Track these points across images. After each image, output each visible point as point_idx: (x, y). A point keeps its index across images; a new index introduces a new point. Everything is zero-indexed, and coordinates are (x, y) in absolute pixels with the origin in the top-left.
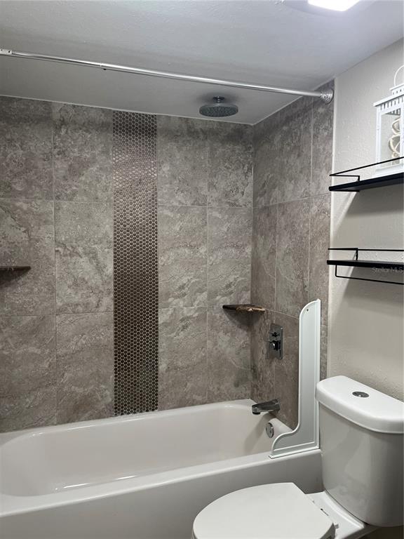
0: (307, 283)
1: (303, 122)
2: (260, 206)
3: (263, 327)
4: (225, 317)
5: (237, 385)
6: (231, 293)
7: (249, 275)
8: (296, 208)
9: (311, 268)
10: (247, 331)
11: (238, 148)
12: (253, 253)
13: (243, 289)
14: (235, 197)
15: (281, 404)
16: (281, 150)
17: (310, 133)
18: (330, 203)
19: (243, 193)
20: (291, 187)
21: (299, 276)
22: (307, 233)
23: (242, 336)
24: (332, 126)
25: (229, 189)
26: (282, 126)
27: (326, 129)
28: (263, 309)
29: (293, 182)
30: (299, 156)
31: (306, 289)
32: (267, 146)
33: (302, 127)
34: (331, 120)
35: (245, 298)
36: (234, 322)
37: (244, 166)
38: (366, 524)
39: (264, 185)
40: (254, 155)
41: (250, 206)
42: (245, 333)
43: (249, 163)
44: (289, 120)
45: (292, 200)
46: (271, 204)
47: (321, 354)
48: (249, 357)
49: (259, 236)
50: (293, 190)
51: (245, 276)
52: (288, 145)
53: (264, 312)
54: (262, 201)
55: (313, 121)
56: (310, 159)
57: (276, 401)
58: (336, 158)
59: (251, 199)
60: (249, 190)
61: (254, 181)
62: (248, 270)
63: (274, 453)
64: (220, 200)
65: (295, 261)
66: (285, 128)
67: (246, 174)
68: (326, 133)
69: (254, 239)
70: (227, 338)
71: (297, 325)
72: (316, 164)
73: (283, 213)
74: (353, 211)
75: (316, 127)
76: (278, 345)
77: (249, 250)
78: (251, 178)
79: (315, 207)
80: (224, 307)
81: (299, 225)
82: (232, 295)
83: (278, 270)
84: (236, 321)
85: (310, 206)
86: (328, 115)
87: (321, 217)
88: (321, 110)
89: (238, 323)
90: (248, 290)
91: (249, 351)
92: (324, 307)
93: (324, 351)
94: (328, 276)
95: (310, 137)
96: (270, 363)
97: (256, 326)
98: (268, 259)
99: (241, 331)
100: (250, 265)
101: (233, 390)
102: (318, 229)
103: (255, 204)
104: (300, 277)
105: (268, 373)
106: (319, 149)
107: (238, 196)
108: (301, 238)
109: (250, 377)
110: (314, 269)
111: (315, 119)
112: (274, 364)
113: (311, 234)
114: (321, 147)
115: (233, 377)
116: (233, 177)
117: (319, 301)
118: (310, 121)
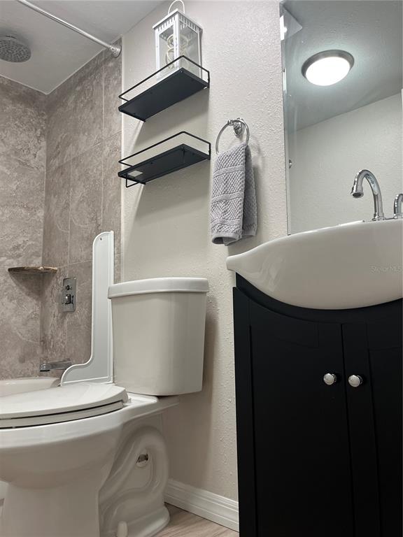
0: (100, 221)
1: (95, 78)
2: (54, 168)
3: (55, 289)
4: (11, 281)
5: (22, 360)
6: (19, 256)
7: (41, 240)
8: (90, 155)
9: (104, 207)
10: (37, 300)
11: (30, 111)
12: (45, 217)
13: (33, 254)
14: (27, 157)
16: (75, 109)
17: (101, 86)
18: (120, 140)
19: (35, 155)
20: (84, 139)
21: (92, 219)
22: (101, 175)
23: (31, 306)
24: (120, 75)
25: (20, 147)
26: (76, 87)
27: (115, 79)
28: (56, 268)
29: (86, 134)
30: (91, 109)
31: (100, 228)
32: (61, 110)
33: (94, 83)
34: (120, 72)
35: (37, 263)
36: (21, 289)
37: (36, 130)
39: (58, 147)
40: (47, 121)
41: (43, 170)
42: (35, 302)
43: (42, 128)
44: (81, 80)
45: (86, 150)
46: (65, 162)
48: (38, 329)
49: (52, 196)
50: (87, 141)
51: (36, 240)
52: (82, 102)
53: (56, 271)
54: (56, 162)
55: (104, 75)
56: (101, 108)
57: (69, 360)
59: (44, 163)
60: (42, 153)
61: (48, 146)
62: (40, 235)
64: (8, 155)
65: (89, 206)
66: (78, 88)
67: (38, 138)
68: (116, 82)
69: (47, 202)
70: (12, 305)
71: (91, 267)
72: (107, 111)
73: (77, 166)
74: (141, 139)
75: (107, 79)
76: (70, 301)
77: (41, 214)
78: (44, 144)
79: (107, 149)
80: (10, 270)
81: (93, 171)
82: (20, 259)
83: (71, 221)
84: (24, 287)
85: (102, 149)
86: (118, 67)
87: (113, 155)
88: (111, 64)
89: (26, 290)
90: (39, 256)
91: (38, 322)
92: (117, 237)
94: (120, 206)
95: (102, 89)
96: (62, 322)
97: (47, 293)
98: (61, 216)
99: (29, 299)
100: (42, 230)
101: (18, 366)
102: (111, 167)
103: (48, 168)
104: (94, 219)
105: (60, 334)
106: (110, 98)
107: (30, 157)
108: (94, 181)
109: (39, 351)
110: (107, 205)
111: (105, 74)
112: (67, 320)
113: (104, 174)
114: (112, 94)
115: (17, 351)
116: (24, 137)
117: (112, 232)
118: (101, 76)
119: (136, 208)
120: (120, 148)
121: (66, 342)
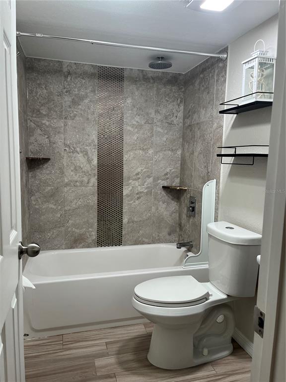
0: (210, 170)
1: (211, 72)
2: (187, 125)
3: (186, 200)
4: (163, 193)
5: (170, 234)
6: (168, 178)
7: (179, 168)
8: (206, 125)
9: (212, 162)
10: (177, 202)
11: (174, 88)
12: (182, 155)
13: (175, 177)
14: (172, 119)
15: (194, 243)
16: (199, 89)
17: (214, 79)
18: (223, 121)
19: (176, 116)
20: (203, 112)
22: (211, 140)
23: (174, 205)
24: (226, 75)
25: (168, 114)
26: (200, 74)
27: (223, 76)
28: (186, 188)
29: (205, 109)
31: (209, 174)
32: (191, 87)
33: (210, 75)
34: (226, 71)
35: (176, 183)
36: (168, 197)
37: (177, 100)
38: (228, 295)
39: (189, 112)
40: (184, 92)
41: (181, 125)
42: (176, 203)
43: (181, 98)
44: (203, 70)
45: (204, 120)
46: (193, 123)
47: (215, 212)
48: (178, 218)
49: (185, 143)
50: (205, 114)
51: (177, 168)
52: (203, 86)
53: (186, 190)
54: (188, 122)
55: (216, 71)
56: (214, 95)
57: (191, 242)
58: (227, 94)
59: (182, 121)
60: (180, 114)
61: (184, 109)
62: (179, 165)
63: (185, 266)
64: (162, 121)
65: (204, 157)
66: (201, 76)
67: (179, 105)
68: (223, 79)
69: (183, 145)
70: (164, 206)
72: (217, 98)
73: (199, 129)
74: (235, 126)
75: (218, 75)
76: (193, 209)
77: (179, 152)
78: (182, 107)
79: (215, 124)
80: (163, 187)
81: (207, 136)
82: (168, 180)
83: (195, 163)
84: (170, 196)
85: (213, 124)
86: (225, 67)
87: (218, 130)
88: (221, 65)
89: (171, 197)
90: (178, 178)
91: (178, 214)
92: (218, 183)
93: (216, 209)
95: (215, 81)
96: (189, 220)
97: (182, 199)
98: (190, 157)
99: (173, 202)
100: (180, 162)
101: (168, 237)
102: (217, 137)
103: (184, 124)
104: (206, 167)
105: (188, 226)
106: (219, 89)
107: (174, 118)
108: (208, 143)
109: (178, 230)
112: (191, 220)
113: (213, 141)
114: (220, 88)
115: (167, 229)
116: (170, 107)
117: (215, 180)
118: (214, 71)
119: (229, 169)
120: (223, 127)
121: (191, 231)
